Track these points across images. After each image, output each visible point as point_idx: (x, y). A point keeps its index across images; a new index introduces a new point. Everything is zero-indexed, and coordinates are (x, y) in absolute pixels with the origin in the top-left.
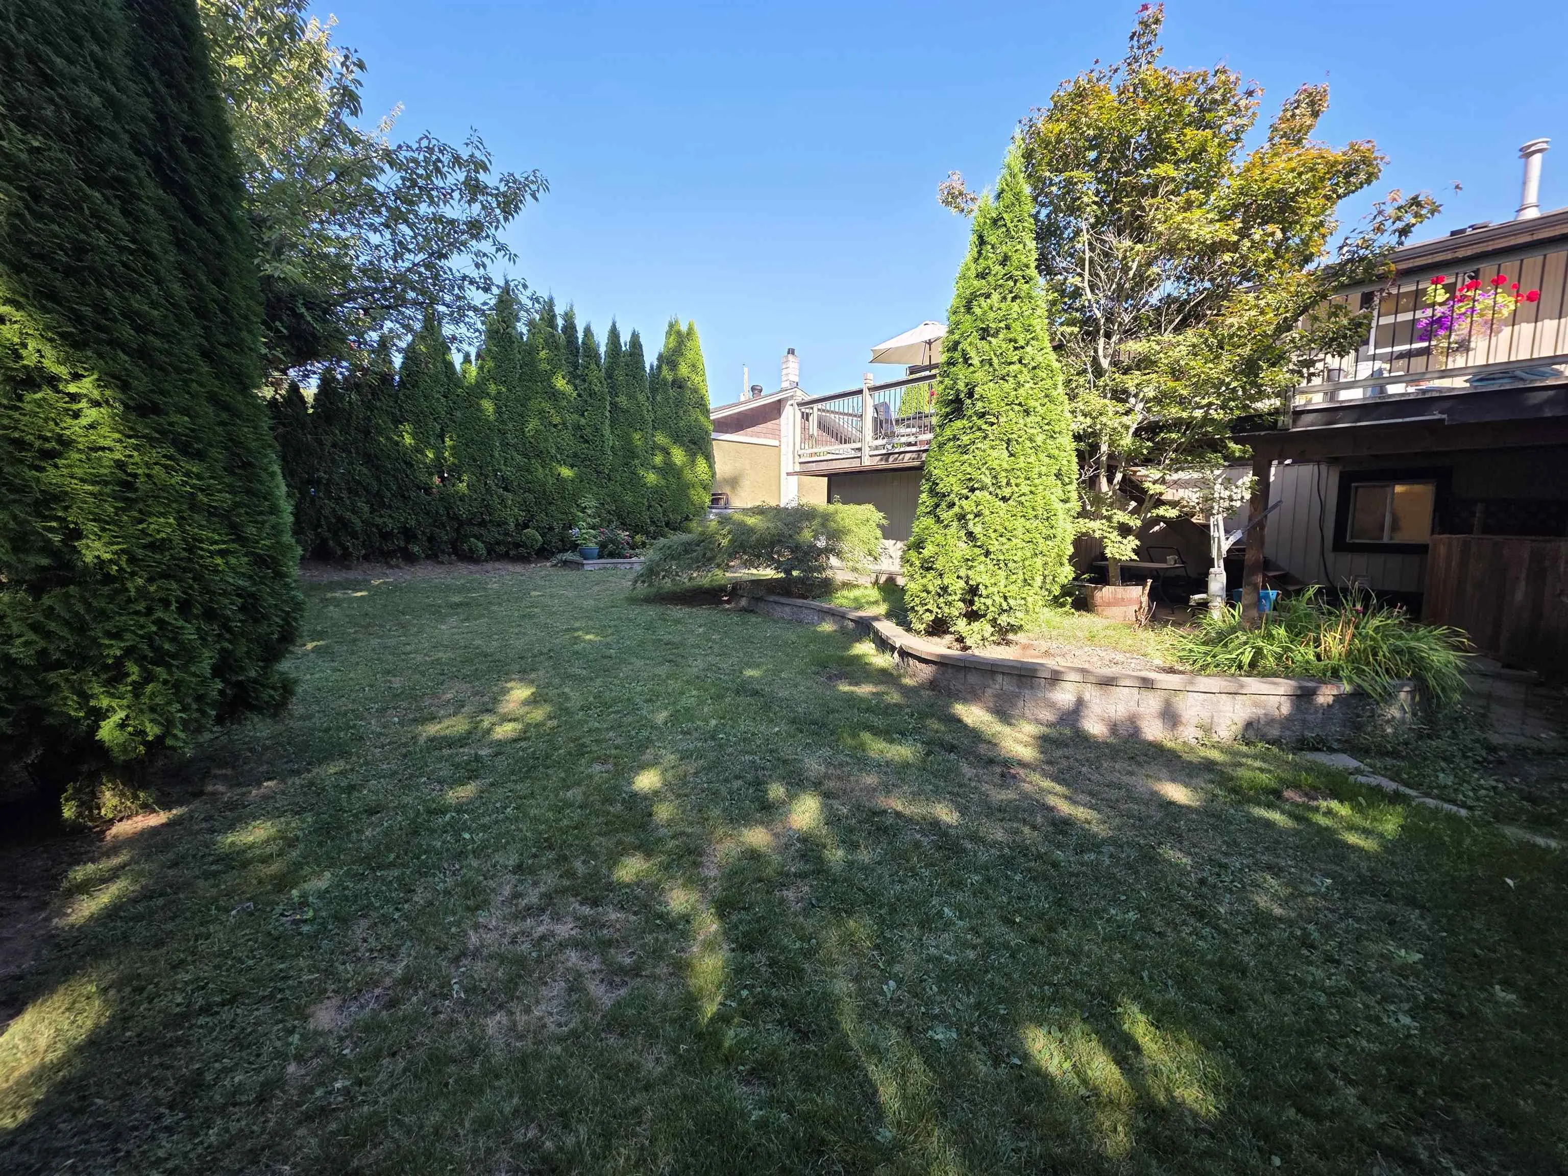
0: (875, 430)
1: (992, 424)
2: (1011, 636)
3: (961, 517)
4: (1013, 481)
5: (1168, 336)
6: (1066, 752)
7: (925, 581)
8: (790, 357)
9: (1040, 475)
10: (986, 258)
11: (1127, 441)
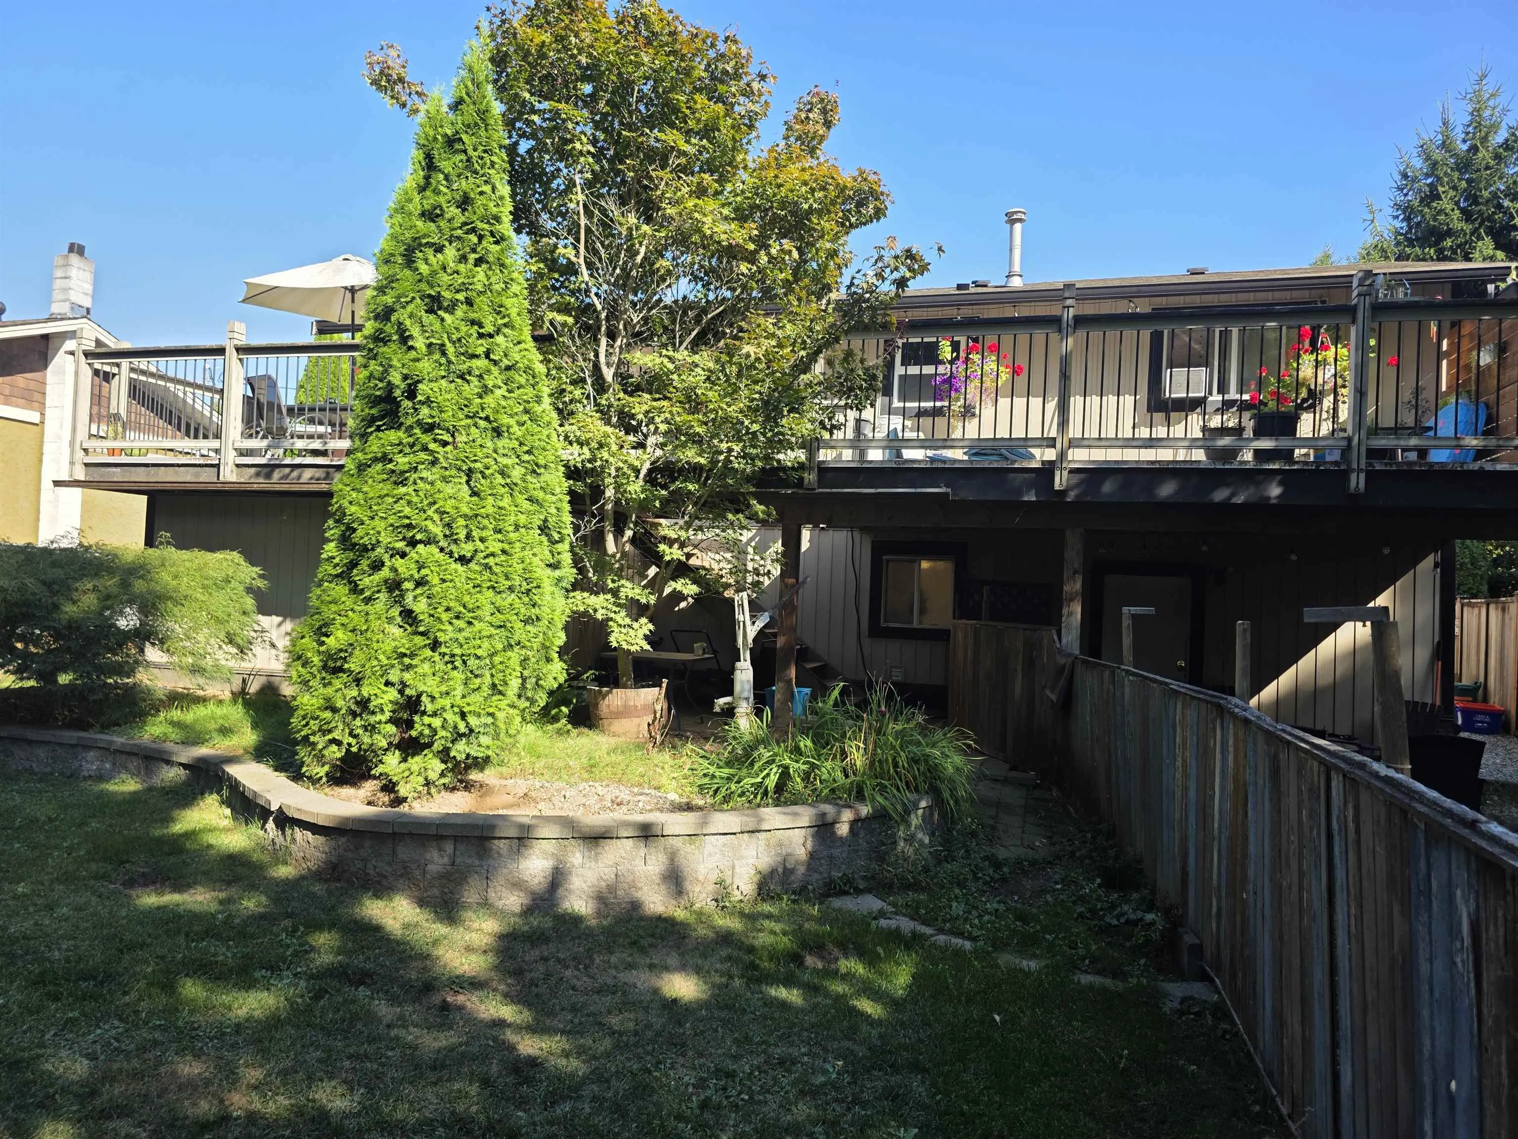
0: (248, 421)
1: (445, 444)
2: (474, 776)
3: (394, 586)
4: (476, 534)
5: (682, 354)
6: (545, 950)
7: (329, 691)
8: (74, 259)
9: (517, 527)
10: (437, 192)
11: (636, 488)
